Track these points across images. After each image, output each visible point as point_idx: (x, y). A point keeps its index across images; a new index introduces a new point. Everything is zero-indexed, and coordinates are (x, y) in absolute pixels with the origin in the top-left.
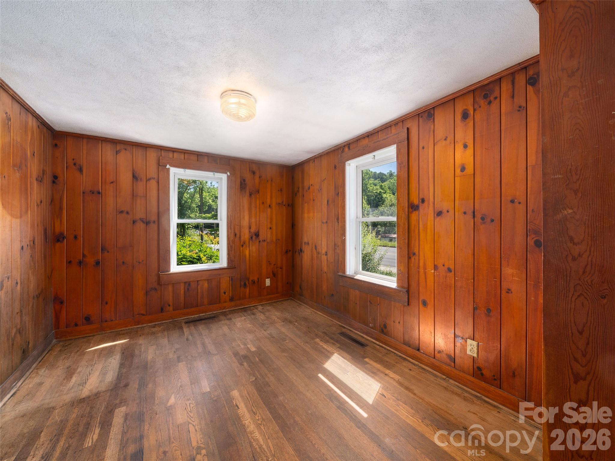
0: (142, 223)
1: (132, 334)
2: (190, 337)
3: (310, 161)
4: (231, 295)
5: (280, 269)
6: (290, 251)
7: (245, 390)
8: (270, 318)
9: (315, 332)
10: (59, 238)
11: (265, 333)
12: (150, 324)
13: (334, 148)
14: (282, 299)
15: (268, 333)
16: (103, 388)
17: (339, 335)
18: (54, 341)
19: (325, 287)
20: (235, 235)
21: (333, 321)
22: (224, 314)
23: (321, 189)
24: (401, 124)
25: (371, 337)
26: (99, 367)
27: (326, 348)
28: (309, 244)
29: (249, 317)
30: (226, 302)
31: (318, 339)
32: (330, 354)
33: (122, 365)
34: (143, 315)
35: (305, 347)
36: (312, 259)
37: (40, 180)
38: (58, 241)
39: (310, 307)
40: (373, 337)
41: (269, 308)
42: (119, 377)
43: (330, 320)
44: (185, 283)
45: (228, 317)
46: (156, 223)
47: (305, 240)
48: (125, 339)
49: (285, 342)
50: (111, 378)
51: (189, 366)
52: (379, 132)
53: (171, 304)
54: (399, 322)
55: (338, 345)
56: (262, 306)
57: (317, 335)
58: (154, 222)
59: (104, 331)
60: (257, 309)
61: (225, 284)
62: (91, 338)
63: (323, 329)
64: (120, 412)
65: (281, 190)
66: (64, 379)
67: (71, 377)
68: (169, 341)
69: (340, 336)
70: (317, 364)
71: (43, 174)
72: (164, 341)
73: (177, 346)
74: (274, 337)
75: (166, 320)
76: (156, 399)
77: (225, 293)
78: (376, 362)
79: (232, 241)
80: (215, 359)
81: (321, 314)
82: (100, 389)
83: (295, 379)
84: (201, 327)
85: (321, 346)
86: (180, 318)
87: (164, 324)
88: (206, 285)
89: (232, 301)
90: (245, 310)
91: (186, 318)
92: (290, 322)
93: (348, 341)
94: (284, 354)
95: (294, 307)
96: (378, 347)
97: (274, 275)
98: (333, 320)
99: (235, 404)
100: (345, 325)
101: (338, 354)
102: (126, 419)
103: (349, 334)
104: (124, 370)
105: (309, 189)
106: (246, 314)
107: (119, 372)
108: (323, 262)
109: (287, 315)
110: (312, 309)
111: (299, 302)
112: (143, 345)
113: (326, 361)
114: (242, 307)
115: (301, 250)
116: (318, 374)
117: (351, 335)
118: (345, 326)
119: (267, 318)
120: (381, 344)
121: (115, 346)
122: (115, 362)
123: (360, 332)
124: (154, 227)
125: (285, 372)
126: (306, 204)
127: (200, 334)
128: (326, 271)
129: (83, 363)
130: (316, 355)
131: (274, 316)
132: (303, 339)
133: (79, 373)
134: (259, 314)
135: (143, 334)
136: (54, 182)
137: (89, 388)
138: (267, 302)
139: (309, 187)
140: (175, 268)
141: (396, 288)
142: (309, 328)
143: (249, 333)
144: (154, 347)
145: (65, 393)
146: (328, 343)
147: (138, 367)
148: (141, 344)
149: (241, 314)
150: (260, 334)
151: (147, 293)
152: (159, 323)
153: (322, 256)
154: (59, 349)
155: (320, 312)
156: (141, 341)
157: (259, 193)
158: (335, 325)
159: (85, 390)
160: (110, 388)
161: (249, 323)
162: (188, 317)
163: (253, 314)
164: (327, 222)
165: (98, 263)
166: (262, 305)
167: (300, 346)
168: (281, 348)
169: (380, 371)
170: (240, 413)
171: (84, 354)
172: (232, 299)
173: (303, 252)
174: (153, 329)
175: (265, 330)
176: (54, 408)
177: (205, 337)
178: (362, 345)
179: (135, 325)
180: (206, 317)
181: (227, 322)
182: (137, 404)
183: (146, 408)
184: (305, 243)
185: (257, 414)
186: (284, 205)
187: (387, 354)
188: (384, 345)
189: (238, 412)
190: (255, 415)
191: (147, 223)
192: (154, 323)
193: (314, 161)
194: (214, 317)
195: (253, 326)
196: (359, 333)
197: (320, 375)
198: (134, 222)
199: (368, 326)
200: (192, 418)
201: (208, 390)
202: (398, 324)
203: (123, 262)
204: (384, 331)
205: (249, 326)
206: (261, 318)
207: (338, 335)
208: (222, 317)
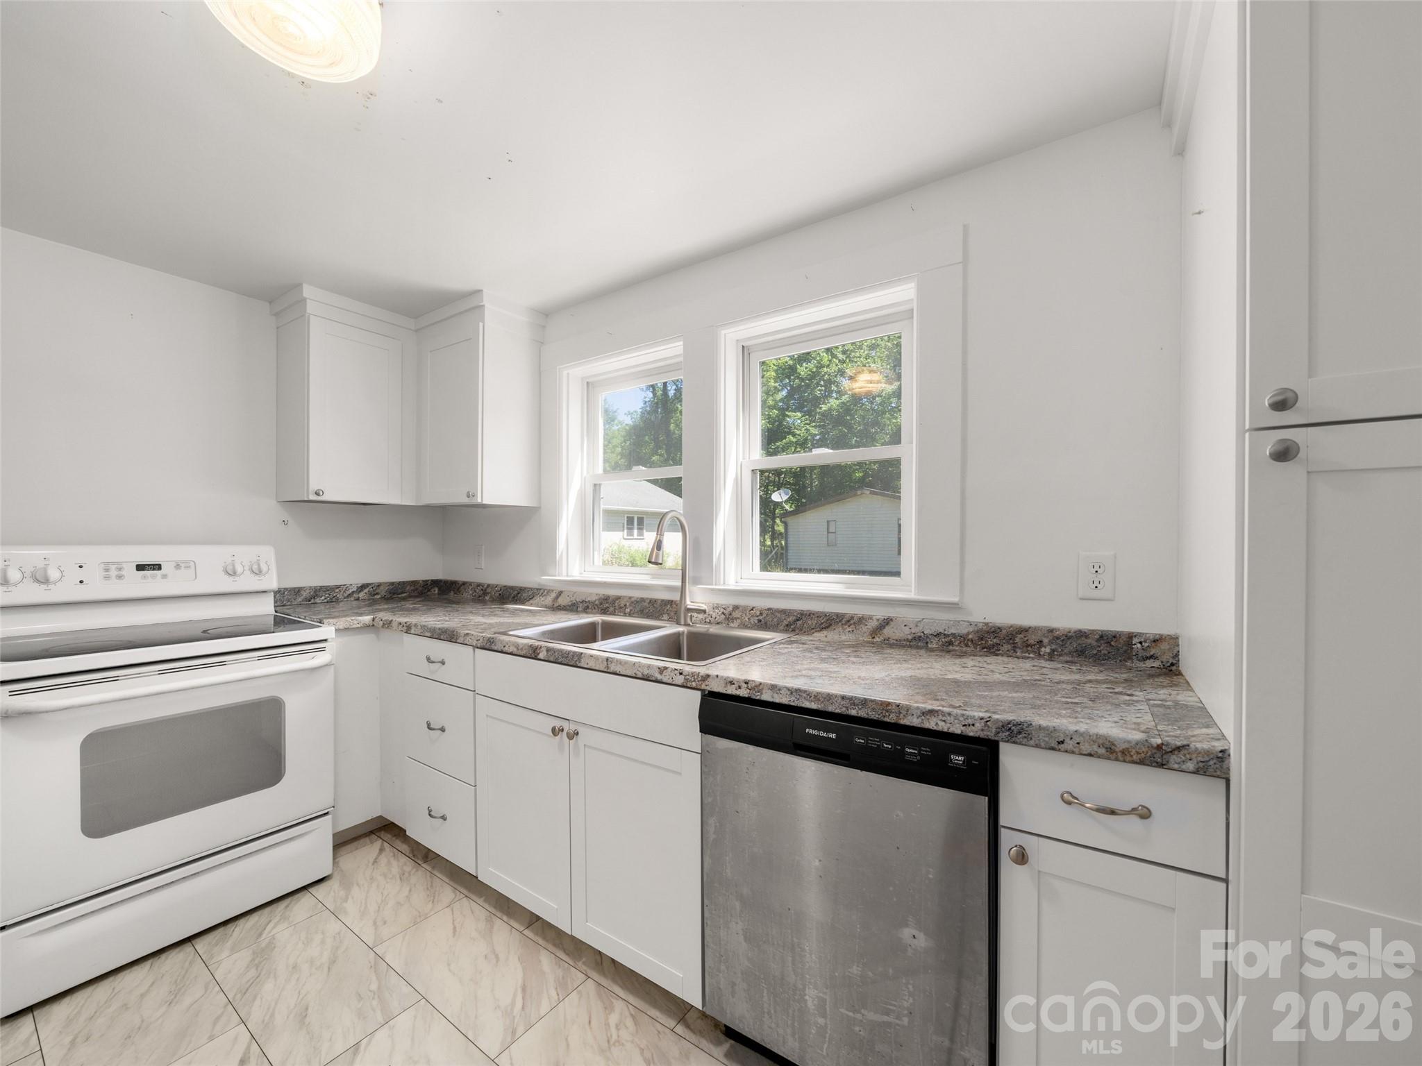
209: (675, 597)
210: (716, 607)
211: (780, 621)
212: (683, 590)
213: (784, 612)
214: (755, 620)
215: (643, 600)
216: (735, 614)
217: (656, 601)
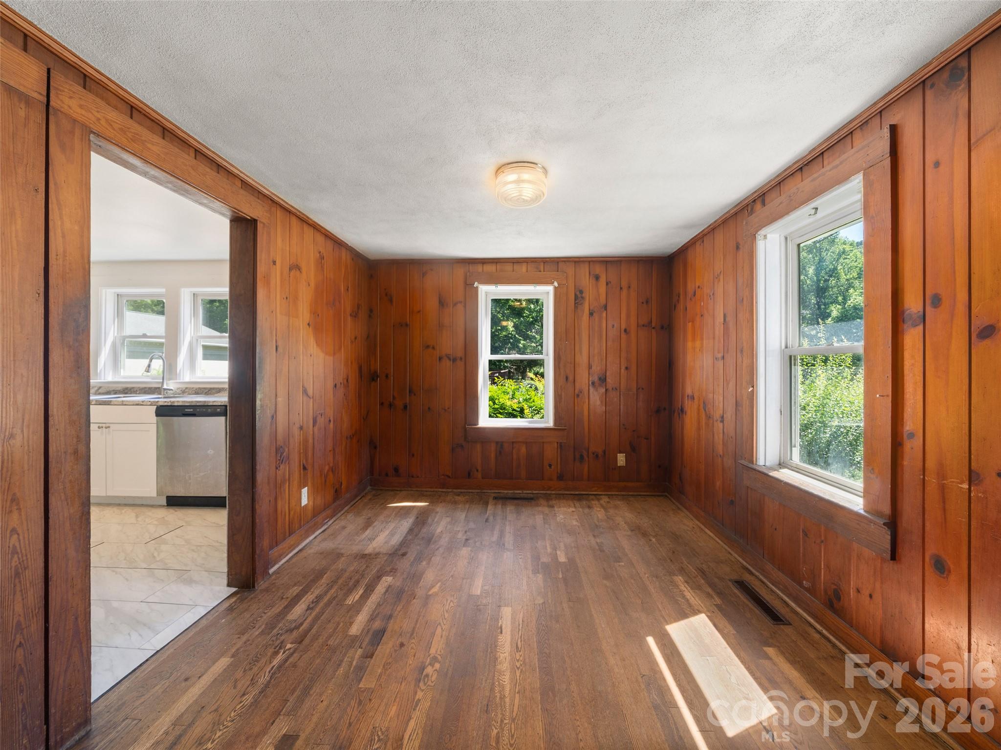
0: (448, 361)
1: (433, 499)
2: (491, 518)
3: (697, 243)
4: (559, 471)
5: (645, 440)
6: (665, 409)
7: (522, 612)
8: (612, 519)
9: (682, 563)
10: (374, 377)
11: (593, 541)
12: (455, 490)
13: (735, 209)
14: (648, 493)
15: (598, 541)
16: (384, 550)
17: (730, 584)
18: (369, 488)
19: (718, 484)
20: (567, 378)
21: (731, 555)
22: (548, 498)
23: (713, 294)
24: (877, 120)
25: (805, 610)
26: (392, 526)
27: (688, 597)
28: (694, 399)
29: (581, 510)
30: (551, 480)
31: (680, 578)
32: (691, 612)
33: (411, 530)
34: (449, 477)
35: (648, 583)
36: (699, 428)
37: (354, 315)
38: (373, 380)
39: (694, 516)
40: (810, 612)
41: (619, 502)
42: (404, 543)
43: (726, 550)
44: (497, 443)
45: (551, 503)
46: (463, 360)
47: (689, 391)
48: (426, 502)
49: (617, 564)
50: (395, 542)
51: (472, 555)
52: (824, 154)
53: (480, 469)
54: (871, 596)
55: (718, 601)
56: (609, 498)
57: (682, 571)
58: (461, 359)
59: (411, 487)
60: (599, 500)
61: (551, 452)
62: (398, 492)
63: (702, 564)
64: (387, 580)
65: (647, 302)
66: (361, 530)
67: (366, 530)
68: (466, 516)
69: (732, 586)
70: (656, 619)
71: (358, 308)
72: (461, 516)
73: (472, 525)
74: (602, 551)
75: (473, 489)
76: (422, 580)
77: (550, 466)
78: (791, 664)
79: (561, 386)
80: (505, 556)
81: (711, 534)
82: (382, 550)
83: (602, 627)
84: (510, 508)
85: (681, 591)
86: (490, 490)
87: (471, 494)
88: (523, 450)
89: (561, 480)
90: (579, 498)
91: (497, 491)
92: (645, 535)
93: (745, 600)
94: (605, 582)
95: (663, 511)
96: (817, 636)
97: (633, 449)
98: (732, 553)
99: (500, 625)
100: (754, 568)
101: (707, 616)
102: (387, 591)
103: (756, 589)
104: (410, 537)
105: (695, 295)
106: (577, 504)
107: (405, 537)
108: (715, 435)
109: (645, 522)
110: (697, 522)
111: (677, 503)
112: (439, 514)
113: (676, 620)
114: (577, 493)
115: (682, 410)
116: (647, 636)
117: (760, 593)
118: (754, 571)
119: (608, 518)
120: (824, 632)
121: (414, 507)
122: (406, 524)
123: (782, 592)
124: (461, 364)
125: (592, 610)
126: (690, 323)
127: (505, 518)
128: (721, 453)
129: (381, 518)
130: (662, 603)
131: (621, 519)
132: (652, 569)
133: (374, 527)
134: (598, 509)
135: (445, 501)
136: (370, 316)
137: (374, 546)
138: (620, 493)
139: (695, 292)
140: (485, 421)
141: (862, 512)
142: (674, 552)
143: (569, 533)
144: (449, 519)
145: (355, 543)
146: (696, 591)
147: (423, 538)
148: (437, 513)
149: (571, 503)
150: (584, 540)
151: (453, 450)
152: (466, 491)
153: (715, 424)
154: (370, 497)
155: (711, 532)
156: (440, 509)
157: (606, 309)
158: (733, 562)
159: (371, 546)
160: (390, 552)
161: (576, 519)
162: (499, 491)
163: (589, 507)
164: (723, 357)
165: (405, 407)
166: (609, 496)
167: (641, 578)
168: (605, 571)
169: (792, 685)
170: (500, 640)
171: (386, 508)
172: (561, 478)
173: (684, 413)
174: (457, 497)
175: (594, 536)
176: (342, 554)
177: (507, 523)
178: (775, 617)
179: (440, 488)
180: (522, 496)
181: (546, 510)
182: (403, 578)
183: (409, 587)
184: (688, 396)
185: (520, 651)
186: (654, 328)
187: (832, 657)
188: (832, 635)
189: (499, 637)
190: (517, 651)
191: (454, 360)
192: (459, 490)
193: (703, 241)
194: (532, 499)
195: (579, 524)
196: (780, 594)
197: (650, 640)
198: (440, 359)
199: (800, 584)
200: (445, 619)
201: (479, 593)
202: (869, 599)
203: (429, 408)
204: (835, 606)
205: (575, 523)
206: (599, 515)
207: (728, 582)
208: (542, 501)
209: (160, 386)
210: (178, 389)
211: (203, 392)
212: (163, 383)
213: (205, 388)
214: (194, 392)
215: (145, 388)
216: (186, 391)
217: (152, 388)
